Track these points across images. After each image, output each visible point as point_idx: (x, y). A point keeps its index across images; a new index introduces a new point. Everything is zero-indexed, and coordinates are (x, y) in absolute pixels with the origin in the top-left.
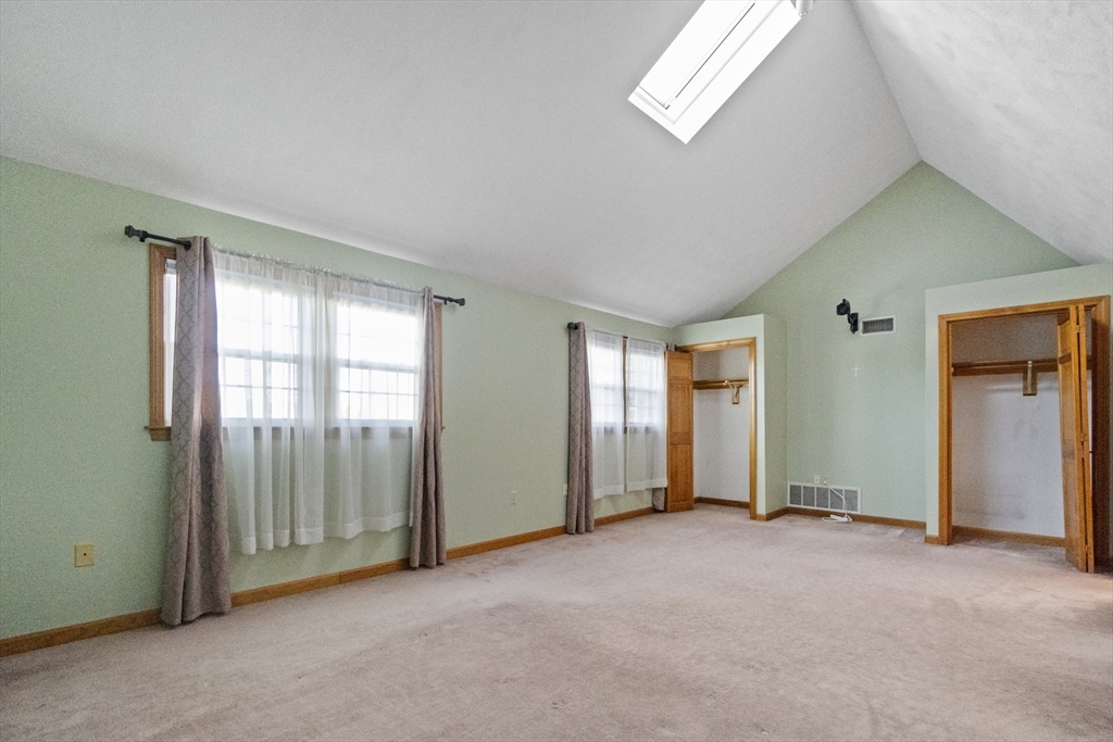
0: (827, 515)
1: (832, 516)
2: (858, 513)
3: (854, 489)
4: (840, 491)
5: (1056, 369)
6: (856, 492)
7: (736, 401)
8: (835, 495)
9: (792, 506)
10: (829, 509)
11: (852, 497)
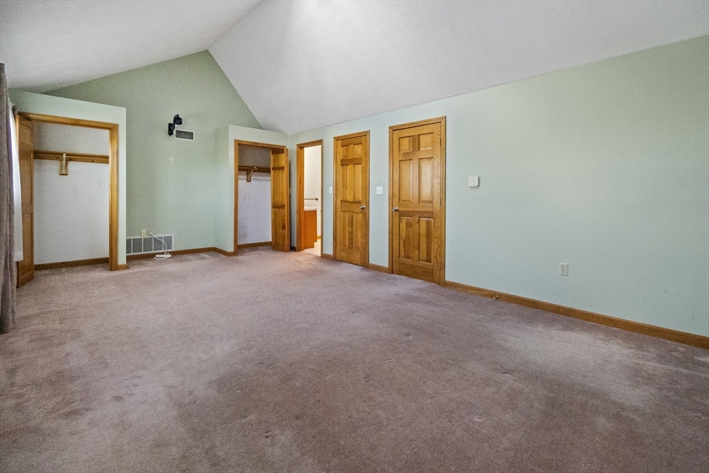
0: (154, 255)
1: (157, 256)
2: (173, 250)
3: (170, 235)
4: (161, 238)
5: (270, 172)
6: (171, 237)
7: (64, 172)
8: (158, 242)
9: (134, 254)
10: (153, 252)
11: (169, 240)
